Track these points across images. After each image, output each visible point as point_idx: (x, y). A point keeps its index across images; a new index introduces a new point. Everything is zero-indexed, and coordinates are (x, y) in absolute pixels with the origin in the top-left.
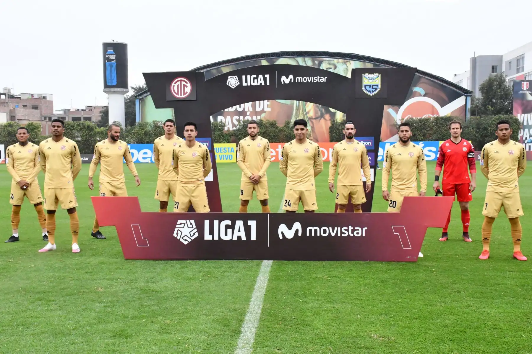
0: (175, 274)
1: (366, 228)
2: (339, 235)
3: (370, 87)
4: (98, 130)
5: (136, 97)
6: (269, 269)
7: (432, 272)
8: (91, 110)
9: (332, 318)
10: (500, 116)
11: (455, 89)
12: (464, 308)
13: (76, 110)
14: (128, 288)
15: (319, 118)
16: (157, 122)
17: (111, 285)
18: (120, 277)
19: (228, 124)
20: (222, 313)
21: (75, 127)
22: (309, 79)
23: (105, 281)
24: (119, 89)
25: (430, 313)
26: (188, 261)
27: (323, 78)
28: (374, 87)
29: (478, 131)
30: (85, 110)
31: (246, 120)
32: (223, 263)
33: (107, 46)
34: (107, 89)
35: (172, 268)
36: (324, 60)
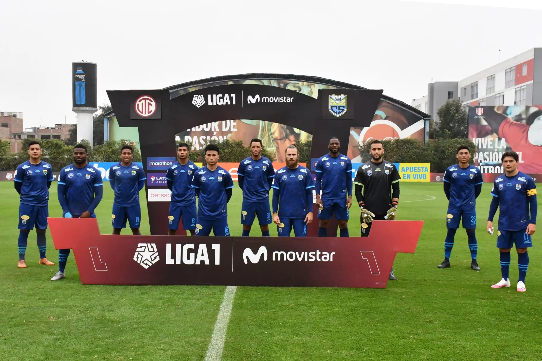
0: (133, 301)
1: (334, 253)
2: (306, 260)
3: (337, 108)
4: (66, 147)
5: (104, 116)
6: (233, 296)
7: (402, 299)
8: (61, 128)
9: (300, 354)
10: (456, 140)
11: (414, 113)
12: (438, 340)
13: (45, 128)
14: (83, 317)
15: (284, 139)
16: (125, 141)
17: (64, 314)
18: (75, 305)
19: (195, 144)
20: (181, 348)
21: (43, 145)
22: (276, 99)
23: (58, 309)
24: (88, 108)
25: (404, 347)
26: (149, 286)
27: (290, 98)
28: (341, 108)
29: (436, 153)
30: (55, 128)
31: (212, 140)
32: (185, 289)
33: (76, 66)
34: (76, 108)
35: (131, 294)
36: (290, 83)
